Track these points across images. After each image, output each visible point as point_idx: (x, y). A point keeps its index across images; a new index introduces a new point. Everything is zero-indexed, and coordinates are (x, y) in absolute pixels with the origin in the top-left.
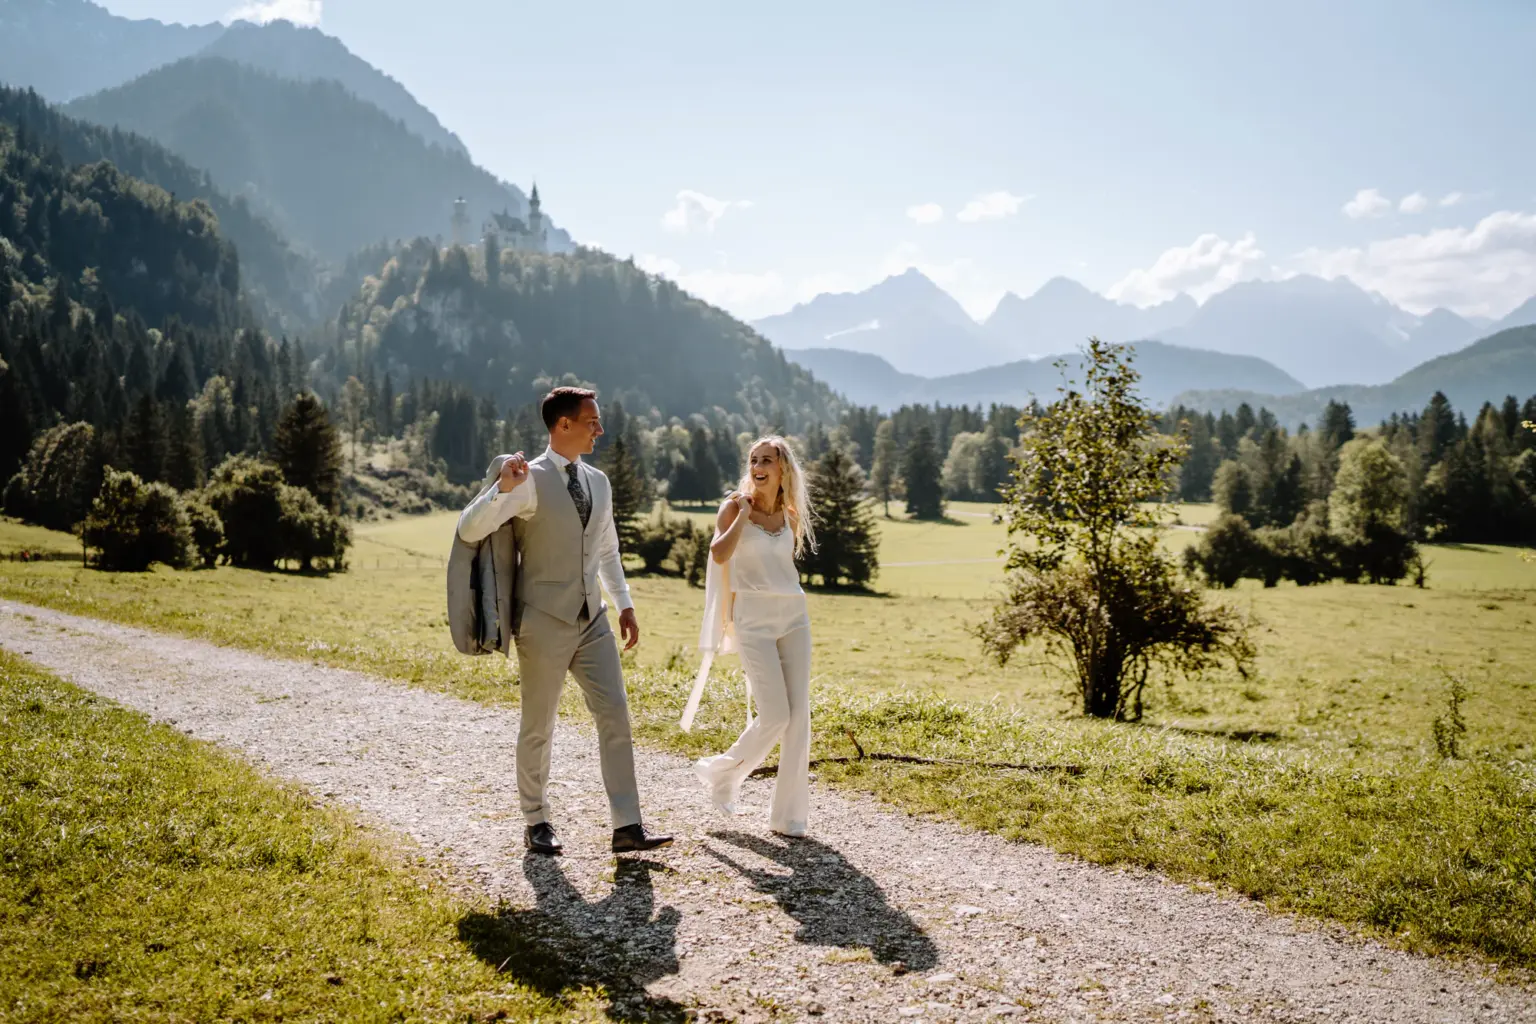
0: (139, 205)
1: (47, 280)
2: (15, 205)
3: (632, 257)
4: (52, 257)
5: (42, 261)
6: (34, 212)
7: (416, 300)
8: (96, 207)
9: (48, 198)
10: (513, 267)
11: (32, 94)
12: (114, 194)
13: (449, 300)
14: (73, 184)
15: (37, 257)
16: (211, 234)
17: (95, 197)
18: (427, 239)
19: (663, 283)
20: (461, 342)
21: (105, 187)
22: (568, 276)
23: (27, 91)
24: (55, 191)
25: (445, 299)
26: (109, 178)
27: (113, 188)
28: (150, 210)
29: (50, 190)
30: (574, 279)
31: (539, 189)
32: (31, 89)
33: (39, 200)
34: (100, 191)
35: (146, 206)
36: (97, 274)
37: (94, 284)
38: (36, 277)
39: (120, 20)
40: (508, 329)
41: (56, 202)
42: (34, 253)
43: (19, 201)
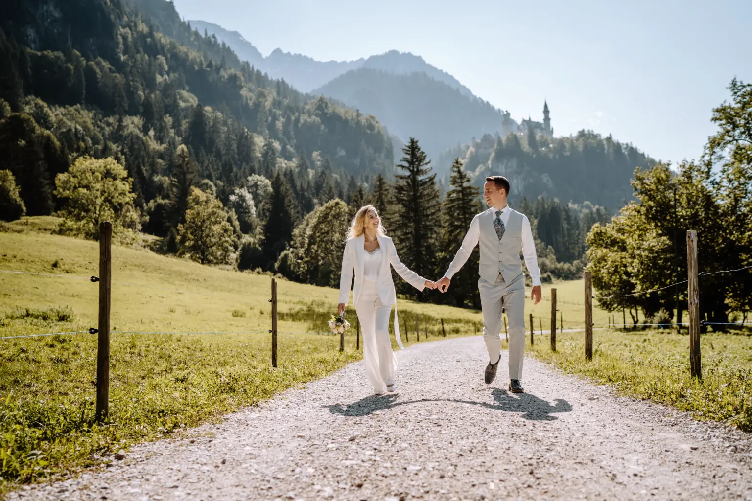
0: (340, 118)
1: (294, 159)
2: (277, 122)
3: (611, 135)
4: (297, 148)
5: (291, 149)
6: (286, 125)
7: (490, 166)
8: (318, 120)
9: (293, 118)
10: (545, 143)
11: (283, 81)
12: (327, 114)
13: (509, 164)
14: (305, 110)
15: (288, 147)
16: (379, 131)
17: (317, 115)
18: (489, 135)
19: (632, 148)
20: (518, 189)
21: (322, 110)
22: (577, 147)
23: (280, 80)
24: (297, 114)
25: (507, 164)
26: (324, 105)
27: (326, 111)
28: (346, 121)
29: (294, 114)
30: (581, 148)
31: (548, 104)
32: (282, 79)
33: (289, 119)
34: (320, 112)
35: (344, 118)
36: (321, 155)
37: (319, 161)
38: (289, 158)
39: (319, 63)
40: (545, 178)
41: (297, 120)
42: (287, 145)
43: (278, 120)
